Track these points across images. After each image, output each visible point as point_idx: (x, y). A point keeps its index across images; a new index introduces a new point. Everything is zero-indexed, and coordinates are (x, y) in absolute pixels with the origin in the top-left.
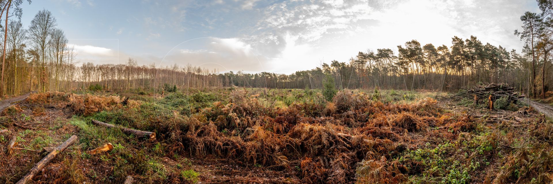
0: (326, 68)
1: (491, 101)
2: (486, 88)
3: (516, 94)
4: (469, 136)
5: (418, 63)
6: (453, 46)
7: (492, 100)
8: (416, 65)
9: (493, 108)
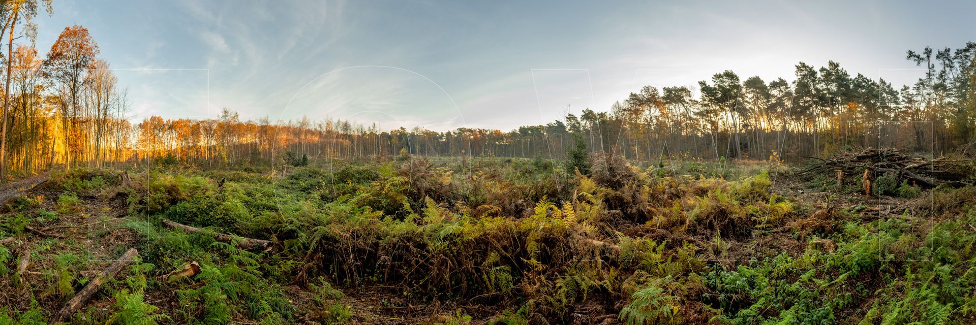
0: (573, 122)
2: (858, 157)
4: (832, 246)
5: (736, 112)
6: (797, 79)
8: (733, 116)
9: (871, 193)
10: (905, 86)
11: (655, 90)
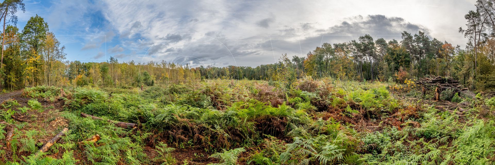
0: (288, 62)
1: (437, 93)
2: (433, 81)
3: (460, 87)
4: (418, 125)
5: (371, 57)
6: (402, 40)
7: (438, 91)
8: (370, 58)
9: (439, 99)
10: (458, 45)
11: (330, 45)
